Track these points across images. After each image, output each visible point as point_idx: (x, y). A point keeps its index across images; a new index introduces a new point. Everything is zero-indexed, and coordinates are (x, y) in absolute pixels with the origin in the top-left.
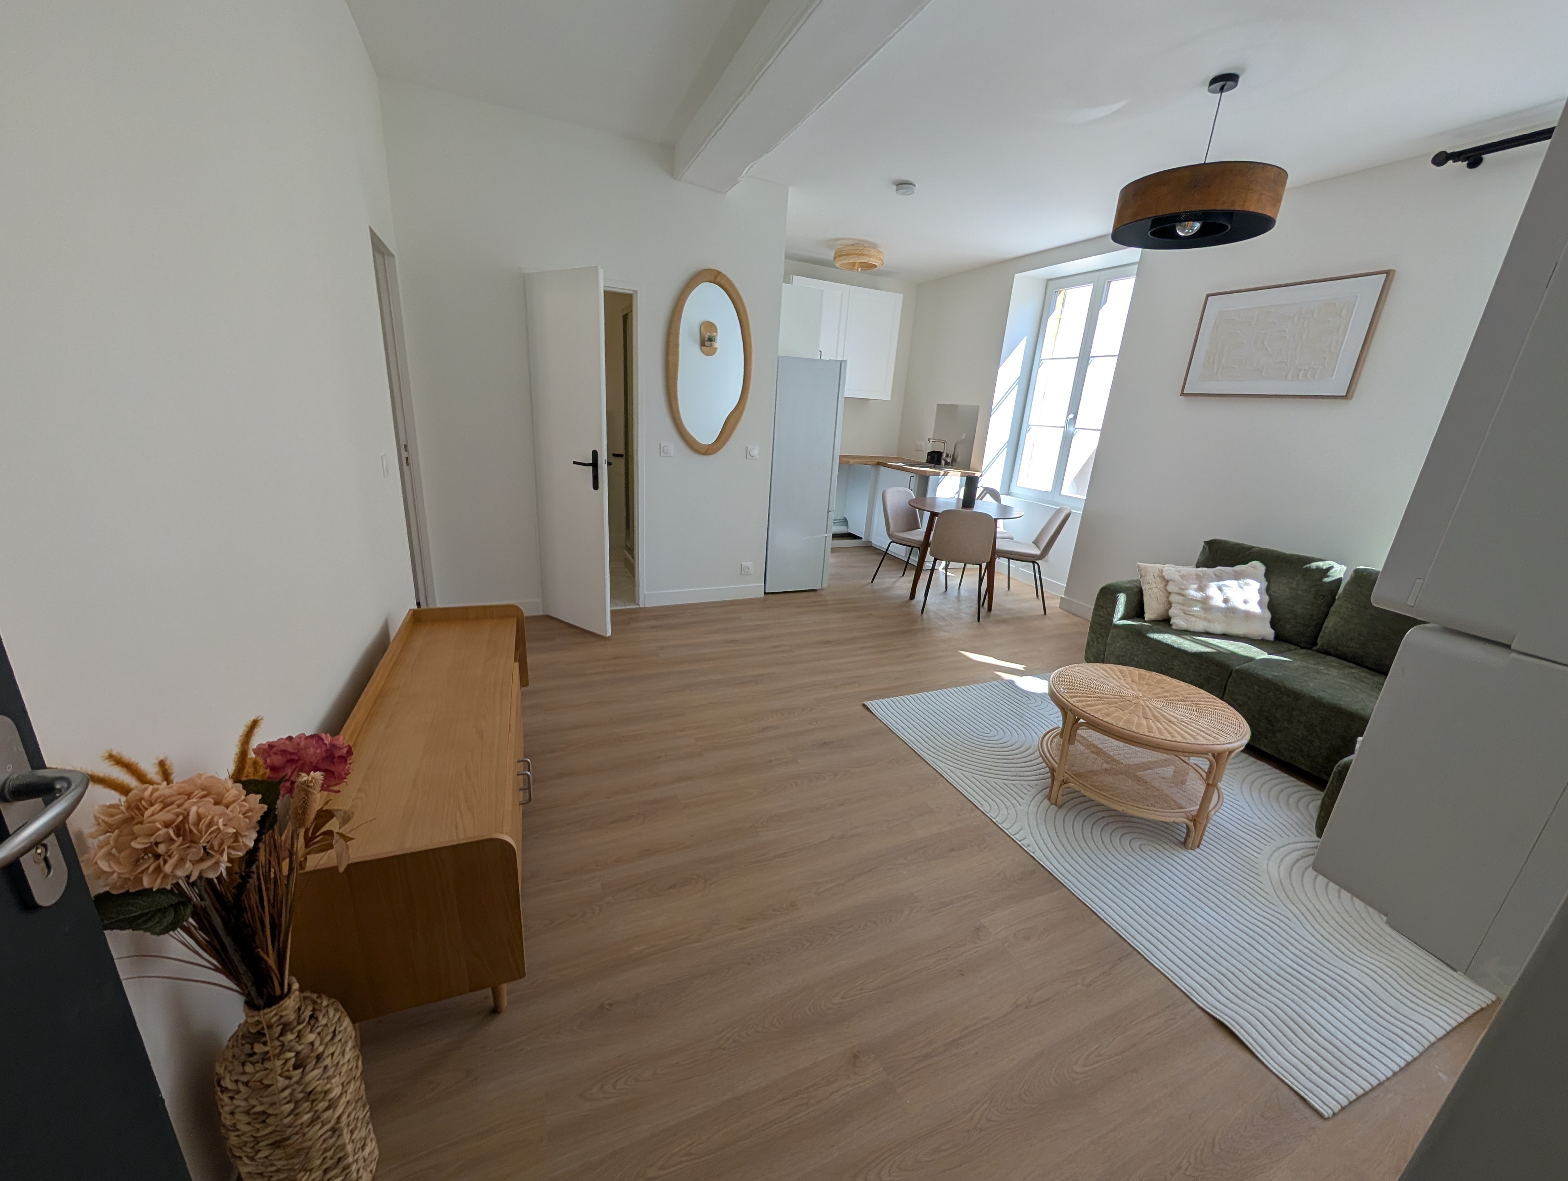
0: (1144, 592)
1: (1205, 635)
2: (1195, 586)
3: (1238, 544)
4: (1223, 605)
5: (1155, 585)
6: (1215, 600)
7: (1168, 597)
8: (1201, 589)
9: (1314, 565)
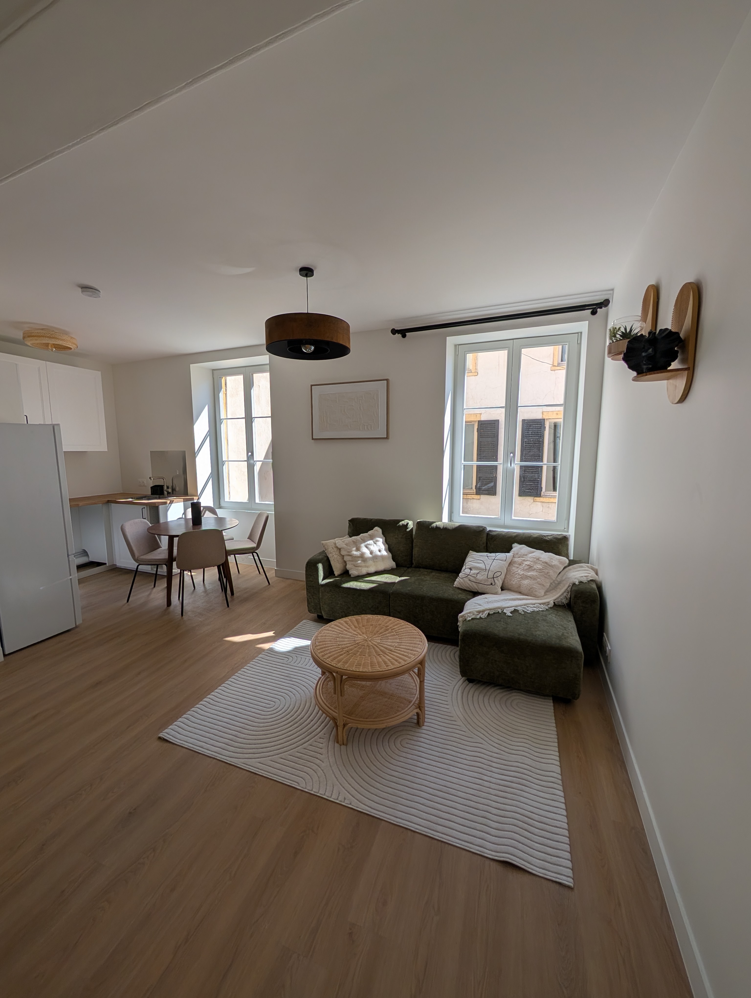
0: (330, 559)
1: (367, 576)
2: (354, 549)
3: (365, 519)
4: (370, 556)
5: (334, 553)
6: (366, 554)
7: (343, 559)
8: (358, 549)
9: (401, 523)
